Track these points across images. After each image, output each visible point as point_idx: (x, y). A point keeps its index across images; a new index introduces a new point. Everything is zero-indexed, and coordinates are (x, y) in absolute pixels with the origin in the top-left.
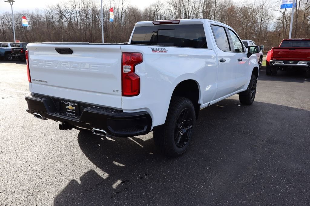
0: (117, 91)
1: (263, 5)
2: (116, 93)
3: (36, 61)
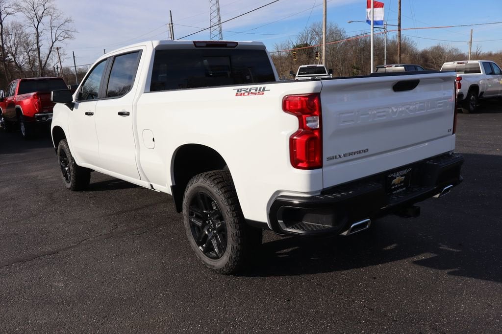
2: (450, 133)
3: (352, 112)
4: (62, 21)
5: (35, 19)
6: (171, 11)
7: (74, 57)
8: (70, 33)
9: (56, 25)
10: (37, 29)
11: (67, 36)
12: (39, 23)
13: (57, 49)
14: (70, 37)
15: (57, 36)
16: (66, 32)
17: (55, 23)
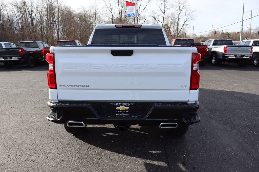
0: (185, 86)
1: (96, 12)
2: (185, 88)
3: (73, 64)
4: (191, 11)
5: (179, 11)
6: (244, 3)
7: (193, 29)
8: (193, 17)
9: (188, 14)
10: (179, 15)
11: (192, 18)
12: (180, 12)
13: (187, 25)
14: (193, 19)
15: (187, 18)
16: (191, 16)
17: (188, 12)
